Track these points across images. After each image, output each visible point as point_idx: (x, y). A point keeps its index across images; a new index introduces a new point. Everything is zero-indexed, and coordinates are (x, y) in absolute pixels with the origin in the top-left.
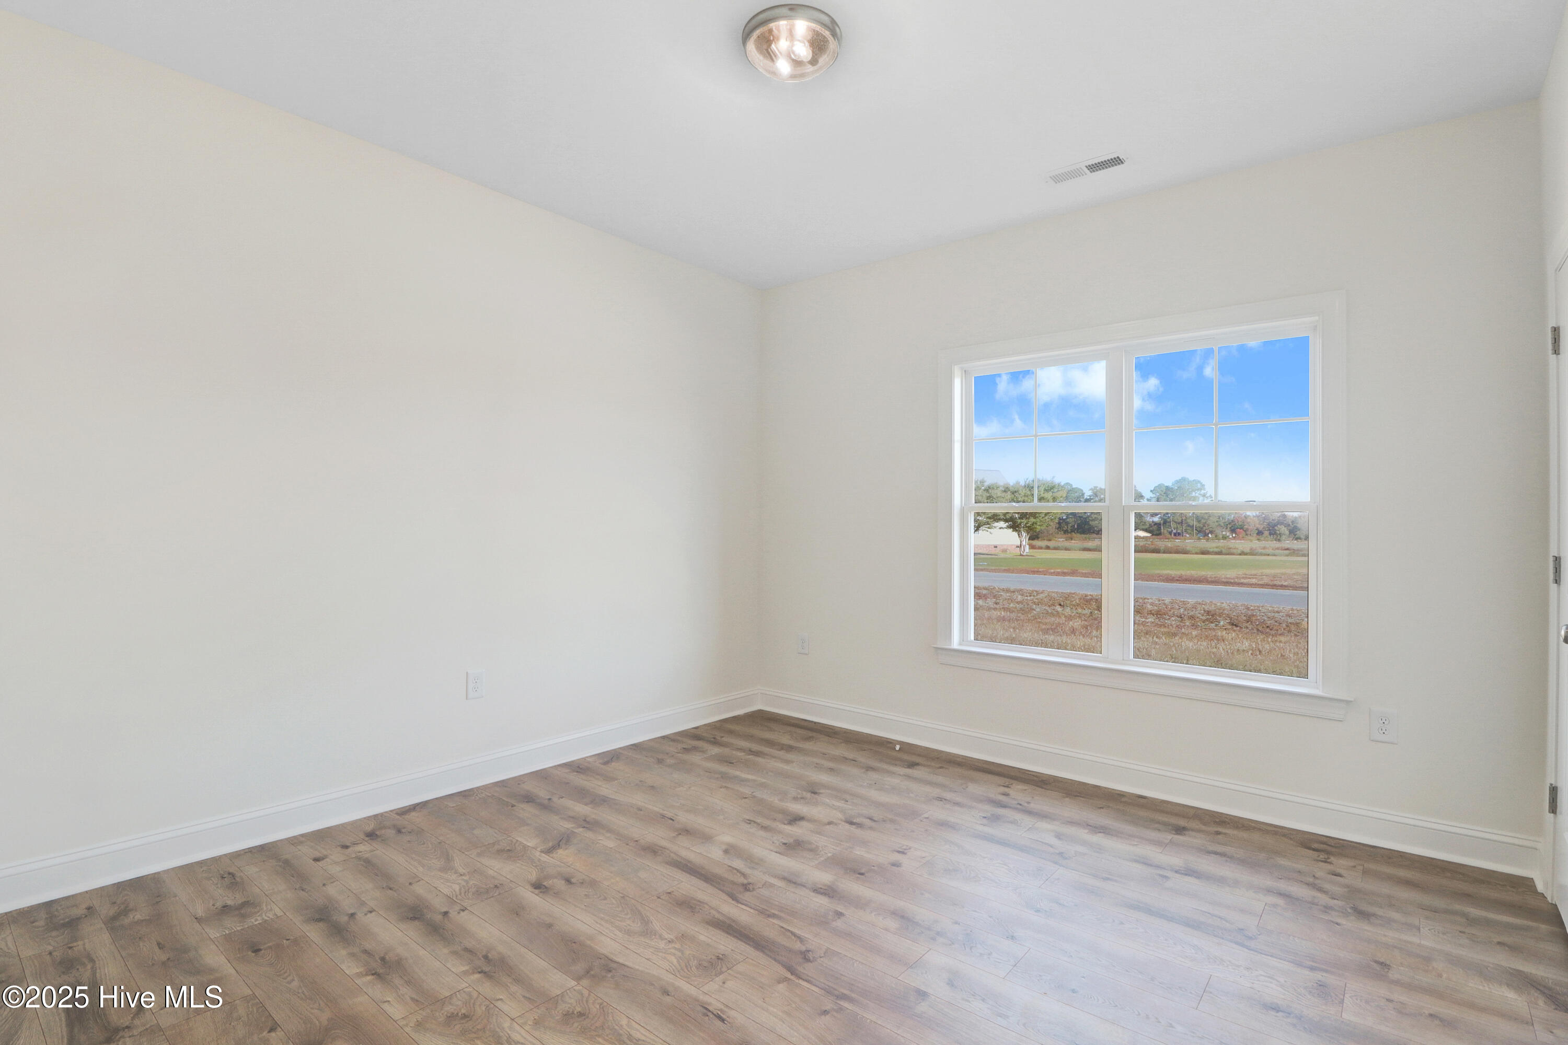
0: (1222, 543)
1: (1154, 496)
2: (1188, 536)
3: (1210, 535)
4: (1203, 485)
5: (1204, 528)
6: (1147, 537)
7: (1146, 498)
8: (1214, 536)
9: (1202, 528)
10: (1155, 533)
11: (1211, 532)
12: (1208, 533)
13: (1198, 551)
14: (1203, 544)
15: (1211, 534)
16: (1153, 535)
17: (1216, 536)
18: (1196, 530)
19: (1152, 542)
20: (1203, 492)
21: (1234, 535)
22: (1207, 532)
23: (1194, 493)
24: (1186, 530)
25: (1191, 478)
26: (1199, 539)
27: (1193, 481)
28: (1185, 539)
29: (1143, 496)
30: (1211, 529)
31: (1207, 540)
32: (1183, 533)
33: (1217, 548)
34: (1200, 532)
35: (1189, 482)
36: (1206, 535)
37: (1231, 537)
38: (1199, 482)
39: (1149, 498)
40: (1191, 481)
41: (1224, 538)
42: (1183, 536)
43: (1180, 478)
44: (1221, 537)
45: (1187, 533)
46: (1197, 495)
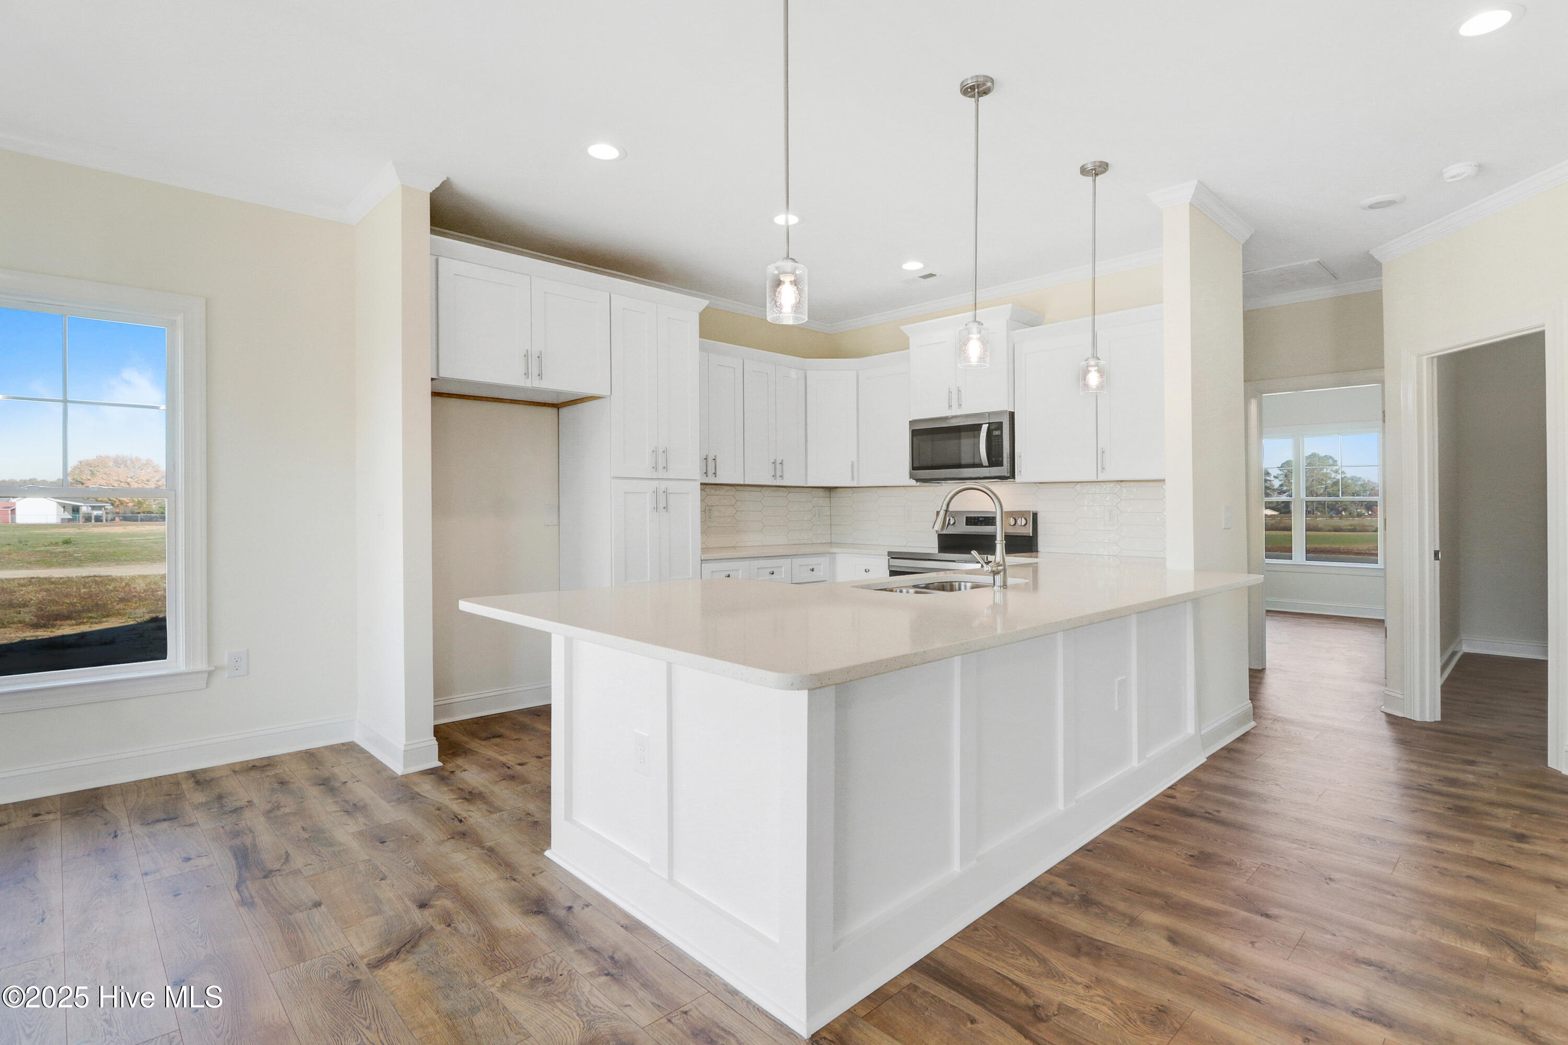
0: (1357, 521)
1: (1282, 472)
2: (1319, 514)
3: (1343, 513)
4: (1335, 461)
5: (1337, 505)
6: (1274, 515)
7: (1273, 475)
8: (1347, 513)
9: (1335, 506)
10: (1283, 511)
11: (1345, 510)
12: (1341, 512)
13: (1331, 529)
14: (1336, 521)
15: (1345, 512)
16: (1280, 513)
17: (1350, 514)
18: (1328, 507)
19: (1280, 520)
20: (1335, 468)
21: (1370, 513)
22: (1340, 509)
23: (1325, 470)
24: (1317, 509)
25: (1322, 454)
26: (1331, 517)
27: (1325, 456)
28: (1316, 517)
29: (1269, 473)
30: (1344, 507)
31: (1341, 518)
32: (1313, 510)
33: (1350, 526)
34: (1332, 510)
35: (1320, 458)
36: (1339, 513)
37: (1367, 514)
38: (1330, 457)
39: (1276, 475)
40: (1322, 457)
41: (1359, 515)
42: (1313, 514)
43: (1310, 454)
44: (1356, 514)
45: (1319, 511)
46: (1328, 471)
